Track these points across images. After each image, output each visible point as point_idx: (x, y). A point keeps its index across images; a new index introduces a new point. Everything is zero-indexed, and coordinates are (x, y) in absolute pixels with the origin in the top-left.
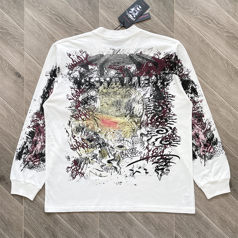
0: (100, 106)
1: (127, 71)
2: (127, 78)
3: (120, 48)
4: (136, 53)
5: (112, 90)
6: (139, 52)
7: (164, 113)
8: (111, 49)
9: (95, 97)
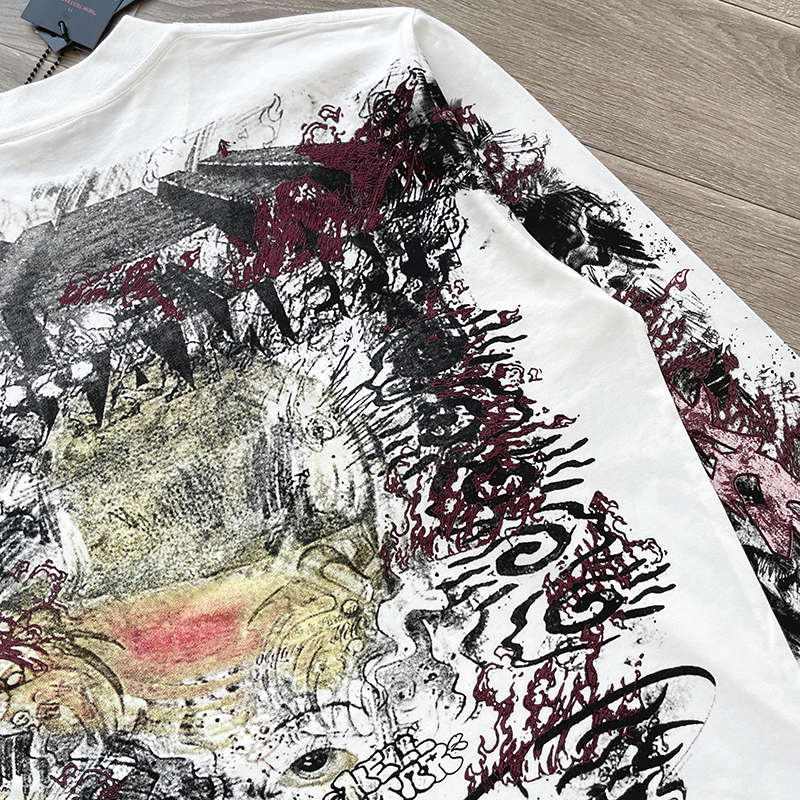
0: (85, 551)
1: (178, 278)
2: (198, 318)
3: (89, 167)
4: (195, 162)
5: (131, 424)
6: (212, 150)
7: (498, 432)
8: (37, 195)
9: (36, 511)
